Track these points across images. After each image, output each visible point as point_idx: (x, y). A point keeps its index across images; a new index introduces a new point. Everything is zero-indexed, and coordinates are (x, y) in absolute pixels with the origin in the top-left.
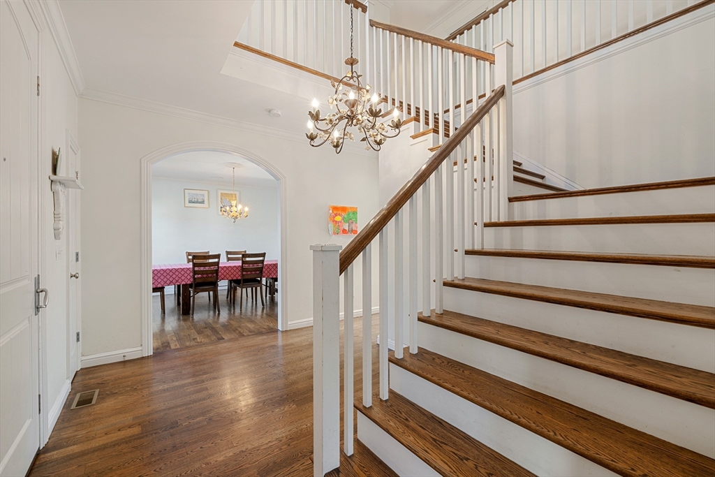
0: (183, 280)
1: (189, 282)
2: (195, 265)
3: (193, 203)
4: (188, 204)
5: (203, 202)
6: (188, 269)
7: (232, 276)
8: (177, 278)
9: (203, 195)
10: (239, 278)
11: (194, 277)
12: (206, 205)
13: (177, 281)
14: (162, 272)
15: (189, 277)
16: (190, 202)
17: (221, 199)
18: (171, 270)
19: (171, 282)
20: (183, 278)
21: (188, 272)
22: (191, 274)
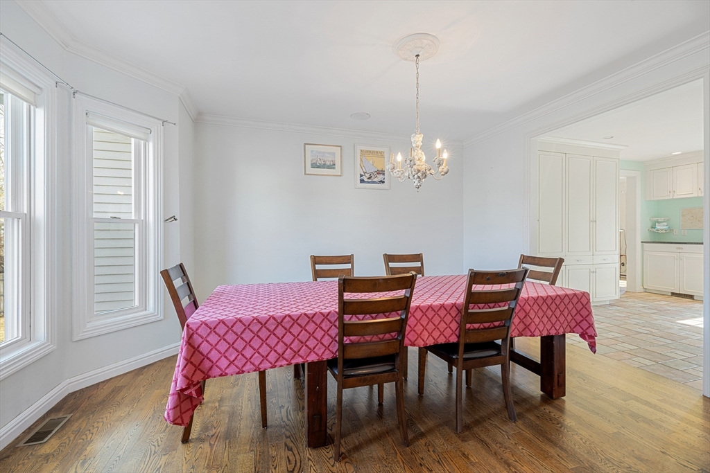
0: (312, 350)
1: (327, 356)
2: (345, 307)
3: (318, 167)
4: (310, 170)
5: (332, 166)
6: (326, 316)
7: (436, 334)
8: (295, 346)
9: (334, 154)
10: (454, 339)
11: (341, 342)
12: (337, 171)
13: (296, 353)
14: (256, 328)
15: (327, 341)
16: (314, 166)
17: (361, 160)
18: (280, 322)
19: (281, 356)
20: (311, 343)
21: (325, 325)
22: (334, 331)
